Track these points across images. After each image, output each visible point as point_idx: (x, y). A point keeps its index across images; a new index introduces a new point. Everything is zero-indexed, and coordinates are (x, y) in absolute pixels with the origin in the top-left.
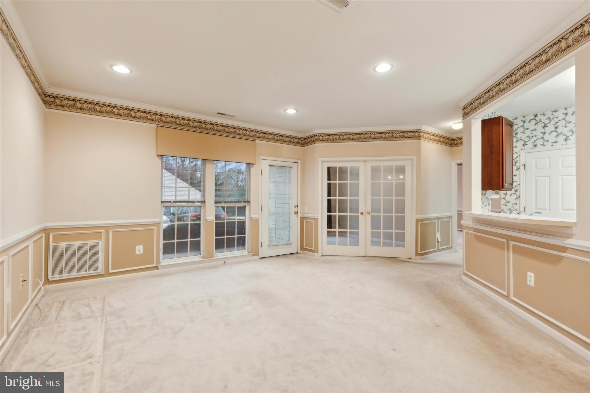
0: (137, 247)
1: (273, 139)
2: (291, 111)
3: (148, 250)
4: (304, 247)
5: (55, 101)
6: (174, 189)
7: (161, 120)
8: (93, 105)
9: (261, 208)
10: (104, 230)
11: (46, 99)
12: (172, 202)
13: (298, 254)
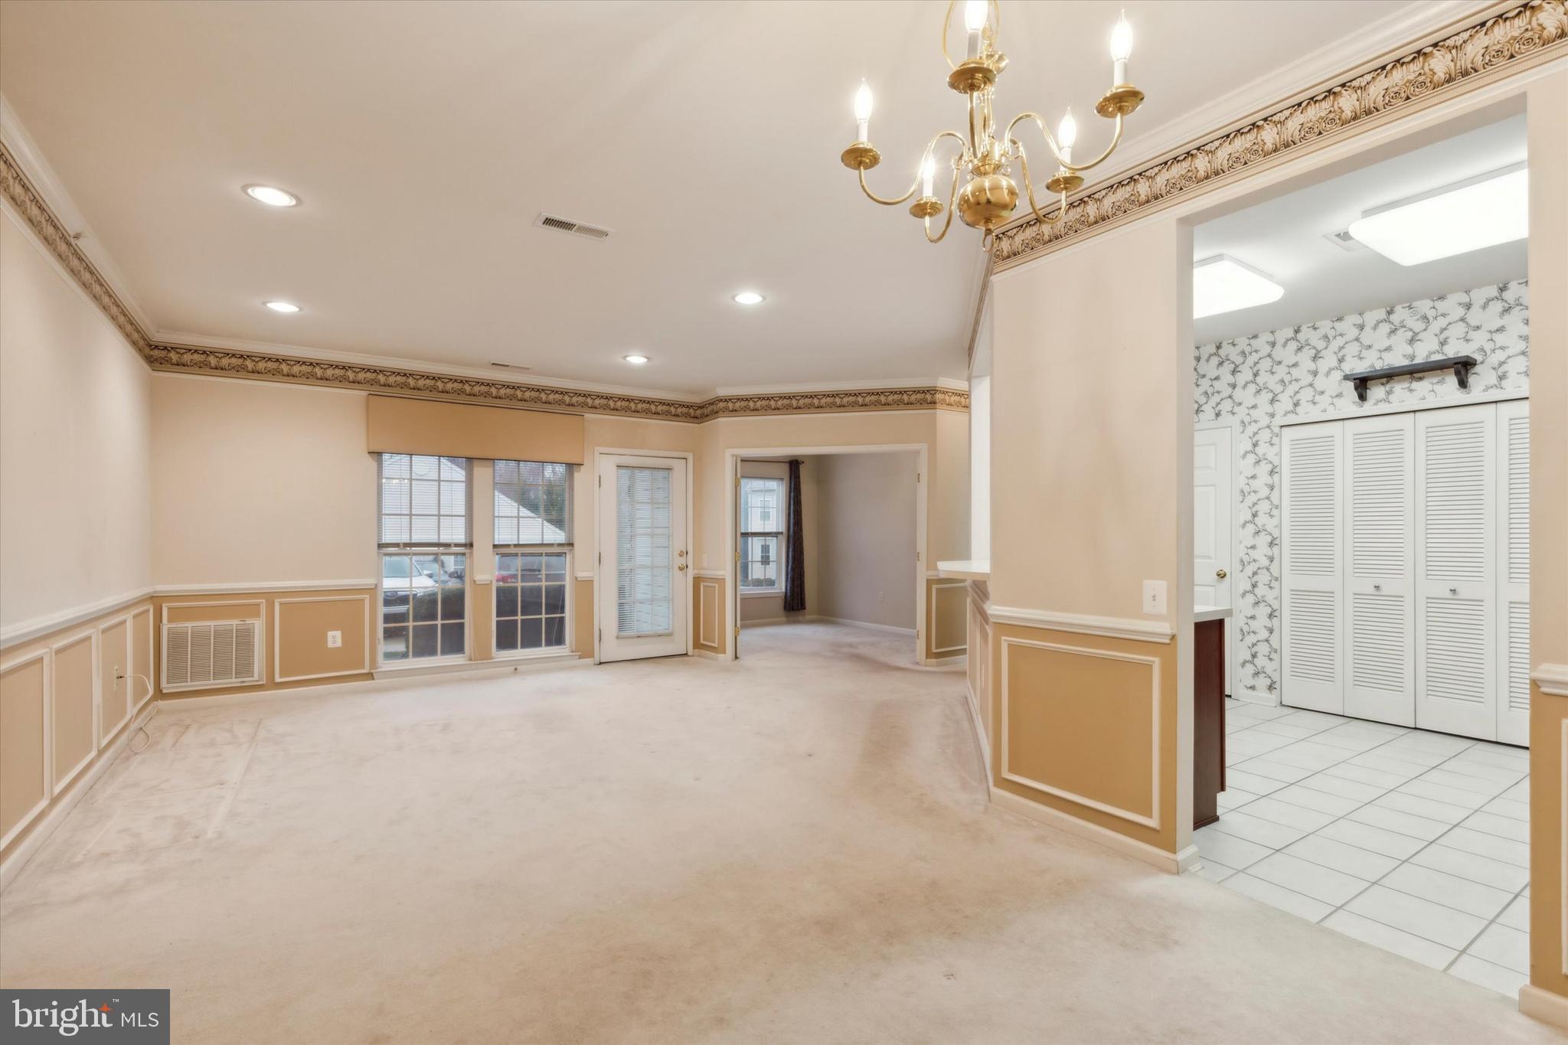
0: (330, 634)
1: (627, 410)
2: (637, 360)
3: (353, 639)
4: (702, 642)
5: (168, 356)
6: (406, 519)
7: (376, 382)
8: (240, 360)
9: (600, 557)
10: (264, 601)
11: (152, 353)
12: (402, 546)
13: (689, 656)
